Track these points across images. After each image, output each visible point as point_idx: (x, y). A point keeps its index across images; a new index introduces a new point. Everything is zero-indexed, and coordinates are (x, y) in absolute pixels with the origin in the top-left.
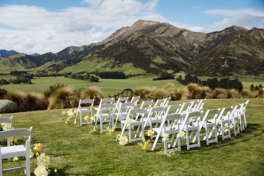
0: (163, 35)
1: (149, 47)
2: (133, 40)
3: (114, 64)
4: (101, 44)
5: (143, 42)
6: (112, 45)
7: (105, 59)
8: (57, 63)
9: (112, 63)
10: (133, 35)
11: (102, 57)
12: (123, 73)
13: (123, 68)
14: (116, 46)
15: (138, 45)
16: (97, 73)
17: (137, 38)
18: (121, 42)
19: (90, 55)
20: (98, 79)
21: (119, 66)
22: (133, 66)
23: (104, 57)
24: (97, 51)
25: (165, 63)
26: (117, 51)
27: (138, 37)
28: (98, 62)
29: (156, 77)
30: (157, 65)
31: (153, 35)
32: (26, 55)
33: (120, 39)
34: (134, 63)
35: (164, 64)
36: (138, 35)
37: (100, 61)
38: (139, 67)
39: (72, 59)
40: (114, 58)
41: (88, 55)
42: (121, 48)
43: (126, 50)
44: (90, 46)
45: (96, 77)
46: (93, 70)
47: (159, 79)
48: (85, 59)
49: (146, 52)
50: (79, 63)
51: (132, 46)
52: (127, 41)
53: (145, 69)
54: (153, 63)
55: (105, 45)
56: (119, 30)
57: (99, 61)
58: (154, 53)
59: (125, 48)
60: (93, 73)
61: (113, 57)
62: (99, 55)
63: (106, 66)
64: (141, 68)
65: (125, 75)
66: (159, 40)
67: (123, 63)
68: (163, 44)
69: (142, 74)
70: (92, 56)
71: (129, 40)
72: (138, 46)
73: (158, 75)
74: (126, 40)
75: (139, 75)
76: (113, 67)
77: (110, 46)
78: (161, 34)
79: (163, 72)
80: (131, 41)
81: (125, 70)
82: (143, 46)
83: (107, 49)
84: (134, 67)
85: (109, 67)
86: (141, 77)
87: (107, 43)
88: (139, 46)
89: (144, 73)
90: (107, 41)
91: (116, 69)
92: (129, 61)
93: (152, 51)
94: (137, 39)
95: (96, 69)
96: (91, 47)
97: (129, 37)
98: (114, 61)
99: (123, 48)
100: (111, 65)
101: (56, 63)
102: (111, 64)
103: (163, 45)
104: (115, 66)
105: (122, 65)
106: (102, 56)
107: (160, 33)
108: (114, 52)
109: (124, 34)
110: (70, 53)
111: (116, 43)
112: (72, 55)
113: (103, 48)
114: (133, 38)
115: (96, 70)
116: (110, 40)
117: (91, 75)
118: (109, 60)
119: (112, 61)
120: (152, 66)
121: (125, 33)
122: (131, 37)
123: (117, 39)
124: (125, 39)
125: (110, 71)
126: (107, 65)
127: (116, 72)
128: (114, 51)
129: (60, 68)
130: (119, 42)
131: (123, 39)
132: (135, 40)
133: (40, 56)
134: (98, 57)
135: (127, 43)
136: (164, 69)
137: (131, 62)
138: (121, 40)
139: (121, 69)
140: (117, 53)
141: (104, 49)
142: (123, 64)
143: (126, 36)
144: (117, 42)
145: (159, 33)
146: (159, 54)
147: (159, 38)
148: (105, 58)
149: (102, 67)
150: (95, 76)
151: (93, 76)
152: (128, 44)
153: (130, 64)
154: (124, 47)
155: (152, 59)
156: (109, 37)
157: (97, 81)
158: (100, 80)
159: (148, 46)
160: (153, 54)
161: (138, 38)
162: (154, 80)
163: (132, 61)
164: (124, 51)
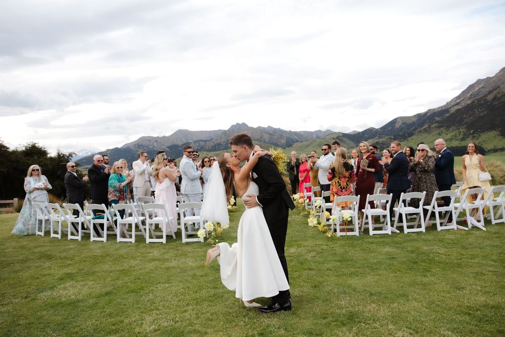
2: (499, 96)
3: (464, 134)
4: (444, 108)
6: (461, 109)
7: (451, 129)
8: (381, 140)
9: (462, 134)
10: (498, 89)
11: (445, 126)
12: (481, 147)
13: (481, 140)
14: (469, 108)
18: (476, 101)
19: (426, 126)
21: (474, 137)
22: (498, 135)
23: (448, 127)
24: (437, 119)
26: (470, 116)
28: (440, 134)
32: (342, 133)
33: (475, 98)
34: (501, 131)
37: (442, 132)
39: (400, 134)
40: (465, 126)
41: (423, 126)
42: (476, 110)
43: (485, 113)
44: (426, 113)
48: (420, 132)
50: (411, 138)
51: (495, 105)
52: (486, 99)
55: (450, 110)
56: (473, 84)
57: (440, 132)
61: (463, 125)
62: (441, 124)
63: (452, 139)
65: (486, 150)
67: (481, 132)
70: (429, 127)
71: (490, 97)
76: (463, 139)
77: (458, 110)
80: (494, 99)
81: (485, 143)
83: (452, 114)
84: (502, 137)
85: (458, 140)
87: (453, 106)
90: (452, 104)
92: (491, 128)
96: (428, 115)
97: (490, 93)
98: (465, 130)
99: (480, 110)
100: (461, 137)
101: (379, 140)
102: (460, 135)
104: (467, 137)
108: (466, 118)
109: (481, 90)
110: (397, 126)
111: (469, 104)
112: (401, 129)
113: (446, 114)
114: (499, 93)
116: (458, 101)
118: (457, 130)
119: (462, 130)
121: (482, 88)
122: (495, 93)
123: (470, 98)
124: (484, 96)
125: (459, 146)
126: (453, 137)
128: (465, 116)
129: (385, 146)
130: (473, 102)
131: (480, 97)
132: (502, 96)
133: (359, 133)
134: (439, 127)
135: (488, 102)
137: (495, 130)
138: (477, 99)
139: (478, 141)
140: (471, 118)
141: (448, 115)
142: (481, 134)
143: (485, 91)
144: (469, 102)
148: (450, 127)
153: (492, 134)
154: (481, 108)
156: (456, 98)
163: (498, 128)
164: (482, 114)
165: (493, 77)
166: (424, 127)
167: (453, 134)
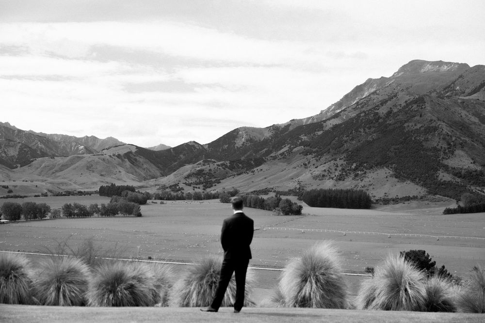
0: (475, 96)
1: (435, 129)
2: (395, 110)
3: (343, 169)
4: (315, 121)
5: (421, 116)
6: (341, 125)
7: (323, 158)
8: (207, 168)
9: (340, 168)
10: (394, 99)
11: (315, 152)
12: (365, 193)
13: (366, 181)
15: (406, 122)
16: (299, 193)
17: (403, 104)
18: (362, 115)
19: (285, 149)
20: (301, 207)
21: (356, 175)
22: (391, 176)
23: (319, 155)
24: (304, 138)
25: (479, 168)
26: (352, 139)
27: (406, 102)
28: (305, 165)
29: (453, 206)
30: (457, 173)
31: (448, 97)
32: (137, 147)
33: (364, 109)
34: (396, 169)
35: (476, 171)
36: (407, 98)
37: (309, 163)
38: (408, 178)
39: (242, 158)
40: (345, 155)
41: (281, 148)
42: (362, 130)
43: (375, 136)
44: (287, 126)
45: (296, 204)
46: (292, 185)
47: (461, 211)
48: (274, 158)
49: (427, 140)
50: (259, 168)
51: (389, 124)
52: (378, 114)
53: (423, 185)
54: (446, 168)
55: (325, 124)
56: (361, 86)
57: (307, 163)
58: (449, 144)
59: (373, 129)
60: (290, 192)
61: (343, 153)
62: (308, 148)
63: (323, 176)
64: (413, 180)
65: (372, 199)
66: (464, 108)
67: (367, 169)
68: (475, 120)
69: (415, 198)
70: (290, 151)
71: (383, 111)
72: (406, 125)
73: (458, 200)
74: (376, 111)
75: (408, 199)
76: (341, 178)
77: (336, 127)
78: (470, 94)
79: (472, 192)
80: (390, 113)
81: (371, 187)
82: (419, 126)
83: (327, 133)
84: (397, 180)
85: (332, 178)
86: (414, 203)
87: (329, 119)
88: (410, 126)
89: (422, 194)
90: (329, 114)
91: (348, 184)
92: (382, 163)
93: (444, 139)
94: (405, 107)
95: (299, 183)
96: (291, 128)
97: (383, 102)
98: (345, 163)
99: (367, 130)
100: (337, 173)
101: (204, 167)
102: (336, 170)
103: (475, 123)
104: (346, 175)
105: (365, 173)
106: (314, 150)
107: (468, 91)
108: (346, 142)
109: (372, 96)
110: (239, 142)
111: (352, 119)
112: (244, 150)
113: (318, 131)
114: (395, 106)
115: (298, 186)
116: (338, 111)
117: (284, 198)
118: (333, 162)
119: (339, 162)
120: (444, 176)
121: (373, 93)
122: (390, 104)
123: (355, 109)
124: (375, 108)
126: (326, 174)
127: (347, 192)
128: (345, 138)
129: (213, 180)
130: (359, 116)
131: (369, 108)
132: (400, 111)
133: (170, 150)
134: (306, 153)
135: (379, 118)
136: (476, 183)
137: (387, 167)
138: (364, 112)
139: (362, 184)
140: (354, 142)
141: (320, 133)
142: (367, 171)
143: (377, 99)
144: (353, 115)
145: (464, 93)
146: (462, 146)
147: (464, 105)
148: (322, 155)
149: (315, 178)
150: (293, 199)
151: (288, 201)
152: (380, 121)
153: (383, 173)
154: (369, 128)
155: (443, 158)
156: (335, 105)
157: (298, 212)
158: (306, 209)
159: (433, 125)
160: (445, 146)
161: (408, 104)
162: (448, 212)
163: (392, 164)
164: (370, 138)
165: (390, 79)
166: (281, 151)
167: (326, 167)
